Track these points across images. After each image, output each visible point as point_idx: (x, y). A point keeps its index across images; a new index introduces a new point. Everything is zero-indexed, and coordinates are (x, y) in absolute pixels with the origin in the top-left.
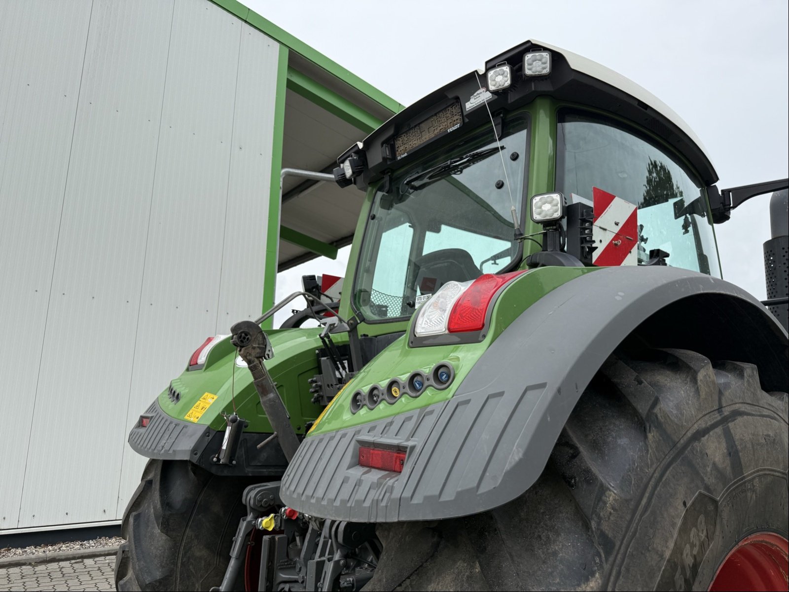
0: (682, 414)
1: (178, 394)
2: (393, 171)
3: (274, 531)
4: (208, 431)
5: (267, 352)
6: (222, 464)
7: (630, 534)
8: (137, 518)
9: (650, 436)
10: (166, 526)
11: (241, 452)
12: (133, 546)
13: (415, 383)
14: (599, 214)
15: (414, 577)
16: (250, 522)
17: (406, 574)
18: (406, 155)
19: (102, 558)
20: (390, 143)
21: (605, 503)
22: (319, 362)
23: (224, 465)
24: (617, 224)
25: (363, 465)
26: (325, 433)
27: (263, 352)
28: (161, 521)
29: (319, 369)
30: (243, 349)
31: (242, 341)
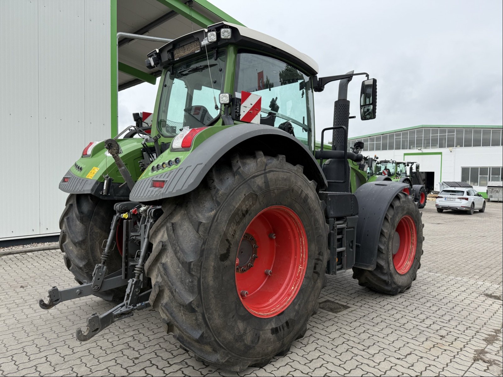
0: (249, 171)
1: (81, 168)
2: (174, 64)
3: (128, 219)
4: (97, 182)
5: (120, 151)
6: (104, 195)
7: (226, 201)
8: (68, 219)
9: (236, 177)
10: (82, 220)
11: (112, 190)
12: (68, 229)
13: (170, 163)
14: (243, 101)
15: (170, 216)
16: (118, 216)
17: (168, 215)
18: (178, 59)
19: (37, 252)
20: (171, 52)
21: (218, 194)
22: (143, 154)
23: (105, 195)
24: (251, 104)
25: (154, 187)
26: (143, 179)
27: (118, 151)
28: (79, 218)
29: (143, 157)
30: (110, 150)
31: (109, 147)
